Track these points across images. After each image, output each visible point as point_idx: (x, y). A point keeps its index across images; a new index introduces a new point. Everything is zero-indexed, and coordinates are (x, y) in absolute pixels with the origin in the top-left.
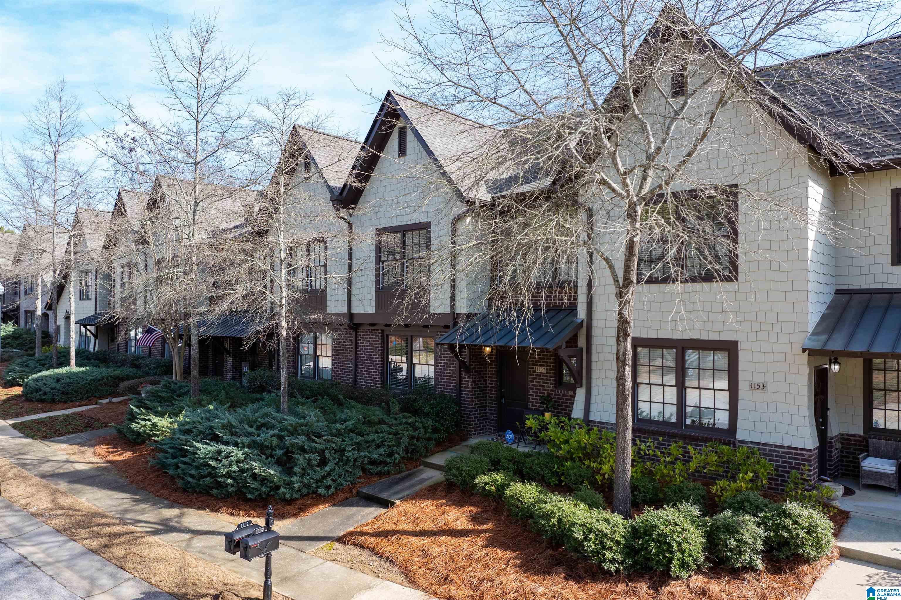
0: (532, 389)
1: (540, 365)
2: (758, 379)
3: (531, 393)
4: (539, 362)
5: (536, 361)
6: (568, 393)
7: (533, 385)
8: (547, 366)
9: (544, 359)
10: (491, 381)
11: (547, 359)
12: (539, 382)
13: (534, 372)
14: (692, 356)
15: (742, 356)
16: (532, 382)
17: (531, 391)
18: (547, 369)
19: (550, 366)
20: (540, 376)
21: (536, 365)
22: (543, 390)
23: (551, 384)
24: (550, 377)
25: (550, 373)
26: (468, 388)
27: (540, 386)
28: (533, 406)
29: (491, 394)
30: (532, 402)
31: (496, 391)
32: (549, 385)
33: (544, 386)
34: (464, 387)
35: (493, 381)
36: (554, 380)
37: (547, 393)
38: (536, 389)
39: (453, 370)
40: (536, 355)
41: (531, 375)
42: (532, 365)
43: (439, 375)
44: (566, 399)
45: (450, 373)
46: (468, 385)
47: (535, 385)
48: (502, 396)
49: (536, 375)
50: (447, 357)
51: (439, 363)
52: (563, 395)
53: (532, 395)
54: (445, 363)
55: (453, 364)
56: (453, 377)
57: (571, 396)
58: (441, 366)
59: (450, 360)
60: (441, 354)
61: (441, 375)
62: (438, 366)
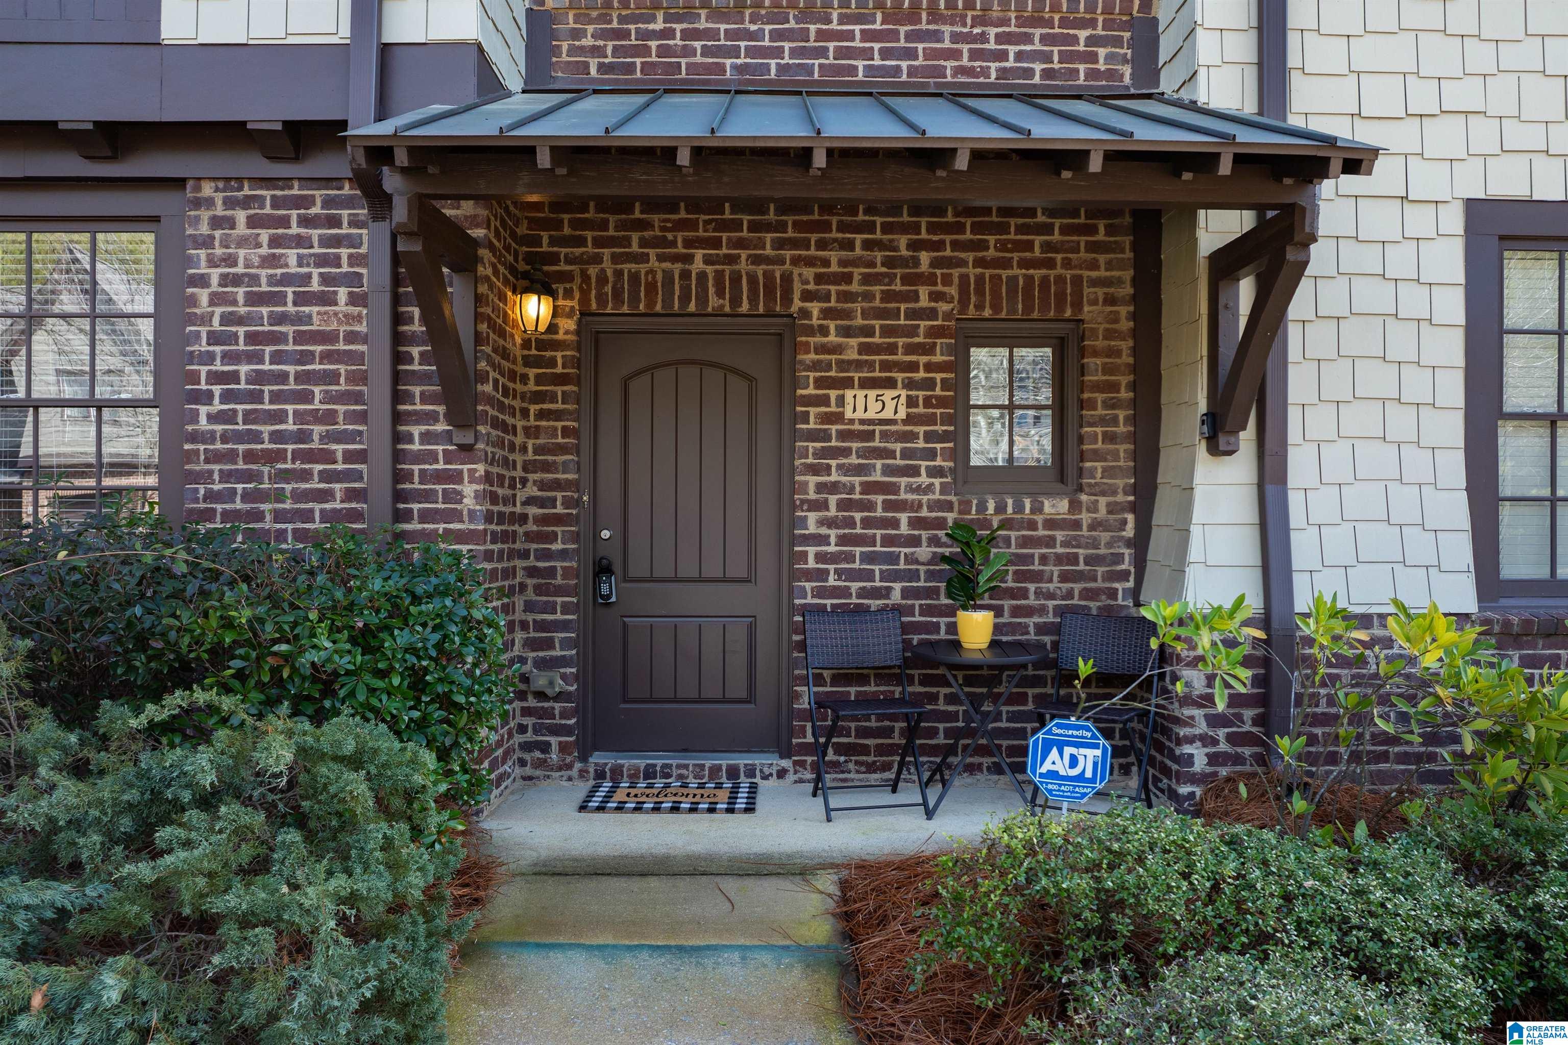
0: (817, 506)
1: (867, 384)
3: (812, 528)
4: (859, 365)
5: (844, 365)
6: (1037, 509)
7: (820, 488)
8: (910, 385)
9: (892, 349)
10: (542, 486)
11: (911, 349)
12: (859, 470)
13: (838, 418)
16: (814, 470)
17: (812, 517)
18: (911, 402)
19: (929, 384)
20: (869, 436)
21: (847, 383)
22: (889, 506)
23: (935, 472)
24: (929, 437)
25: (930, 420)
26: (456, 516)
27: (869, 488)
28: (820, 593)
29: (546, 555)
30: (819, 575)
31: (575, 537)
32: (924, 479)
33: (892, 489)
34: (425, 516)
35: (557, 485)
36: (952, 455)
37: (916, 523)
38: (843, 505)
39: (329, 417)
40: (847, 332)
41: (813, 436)
42: (819, 384)
43: (214, 457)
44: (1026, 542)
45: (303, 436)
46: (455, 497)
47: (833, 488)
48: (603, 569)
49: (844, 435)
50: (276, 338)
51: (216, 378)
52: (1006, 524)
53: (823, 540)
54: (259, 378)
55: (332, 378)
56: (329, 457)
57: (1051, 524)
58: (227, 397)
59: (305, 358)
60: (226, 320)
61: (231, 456)
62: (208, 397)
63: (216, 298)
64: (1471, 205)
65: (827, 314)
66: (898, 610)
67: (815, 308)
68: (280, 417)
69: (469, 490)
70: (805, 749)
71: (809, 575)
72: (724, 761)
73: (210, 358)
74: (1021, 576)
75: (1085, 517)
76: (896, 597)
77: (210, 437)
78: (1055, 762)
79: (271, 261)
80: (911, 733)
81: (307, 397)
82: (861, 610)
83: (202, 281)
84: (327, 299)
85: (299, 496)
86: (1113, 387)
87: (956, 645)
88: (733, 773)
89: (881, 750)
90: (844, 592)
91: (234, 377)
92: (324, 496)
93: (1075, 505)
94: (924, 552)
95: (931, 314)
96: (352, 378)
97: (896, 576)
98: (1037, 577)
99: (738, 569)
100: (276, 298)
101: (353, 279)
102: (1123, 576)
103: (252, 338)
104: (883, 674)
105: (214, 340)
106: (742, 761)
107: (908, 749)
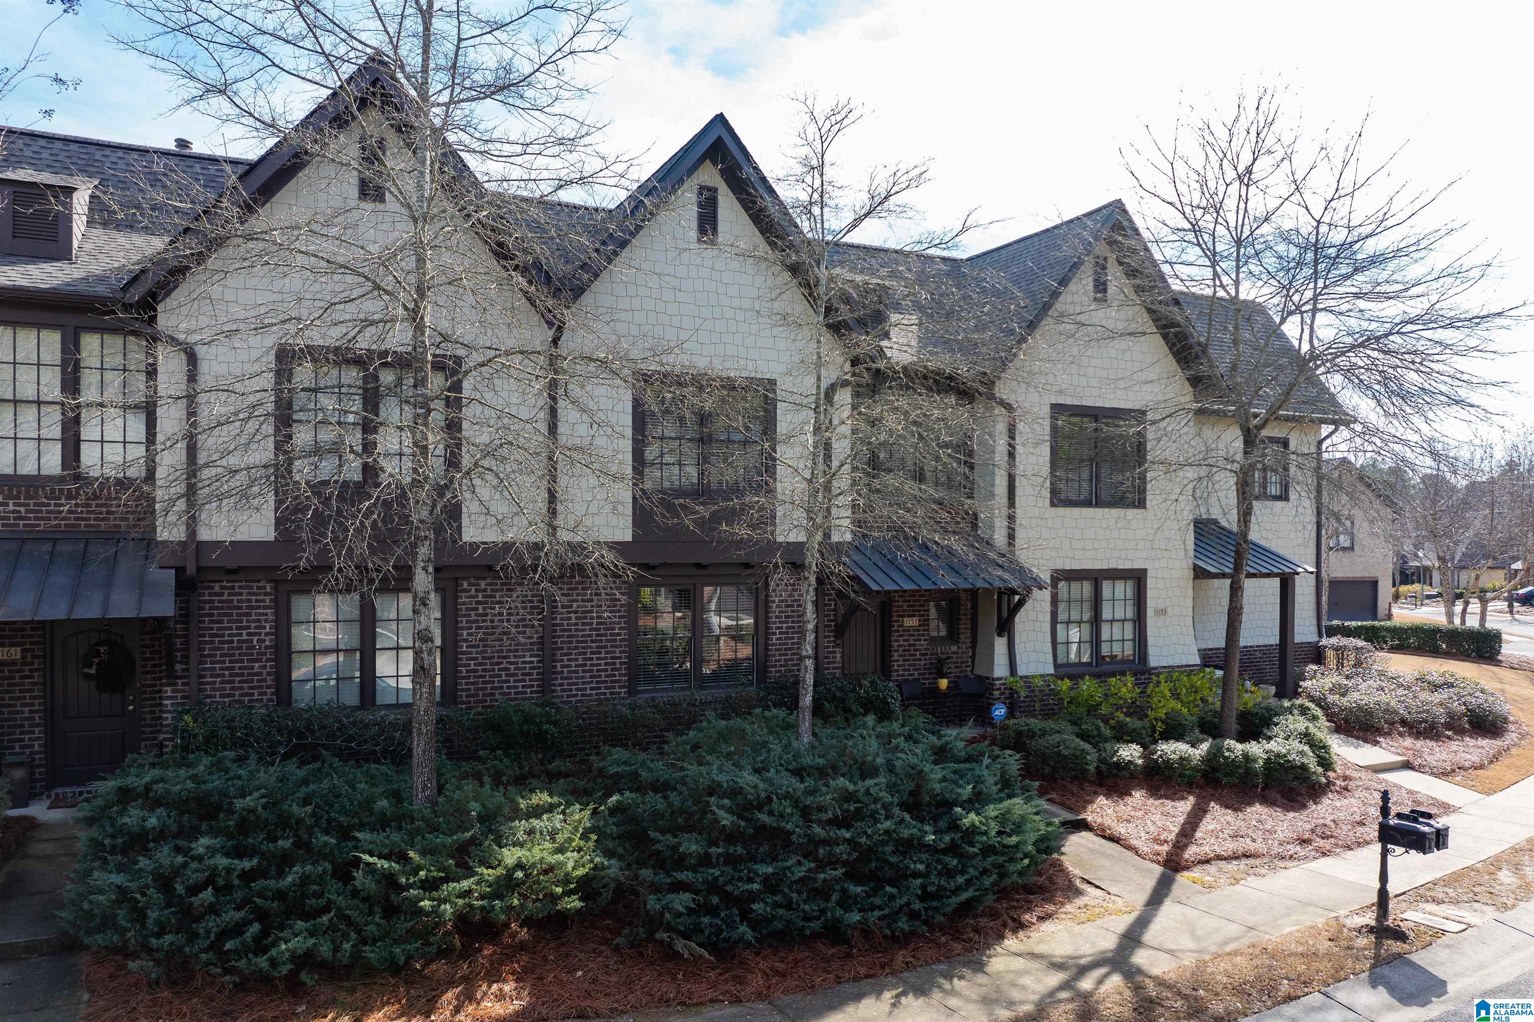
1: (909, 616)
2: (1161, 606)
3: (896, 658)
4: (908, 611)
5: (904, 611)
7: (898, 646)
9: (915, 606)
11: (919, 606)
12: (907, 641)
13: (902, 626)
14: (1106, 587)
15: (1150, 583)
16: (897, 641)
17: (896, 654)
18: (920, 620)
19: (924, 615)
20: (909, 631)
21: (903, 616)
22: (914, 650)
23: (925, 640)
24: (922, 630)
25: (924, 625)
26: (835, 662)
27: (910, 645)
28: (898, 675)
30: (898, 671)
32: (922, 642)
34: (828, 663)
36: (927, 635)
37: (920, 654)
38: (904, 651)
40: (904, 601)
41: (896, 631)
42: (898, 616)
43: (777, 650)
47: (901, 646)
49: (904, 631)
50: (793, 617)
51: (777, 628)
52: (943, 653)
53: (898, 661)
54: (788, 628)
57: (953, 653)
58: (780, 633)
60: (780, 612)
61: (781, 649)
62: (775, 634)
66: (918, 679)
68: (793, 638)
69: (838, 655)
71: (895, 671)
73: (775, 623)
75: (960, 651)
76: (918, 675)
77: (775, 644)
78: (997, 713)
79: (790, 596)
83: (774, 602)
86: (966, 614)
87: (938, 688)
90: (904, 675)
91: (781, 628)
93: (958, 648)
94: (927, 662)
95: (924, 596)
97: (916, 670)
100: (792, 606)
102: (968, 666)
103: (786, 617)
105: (777, 617)
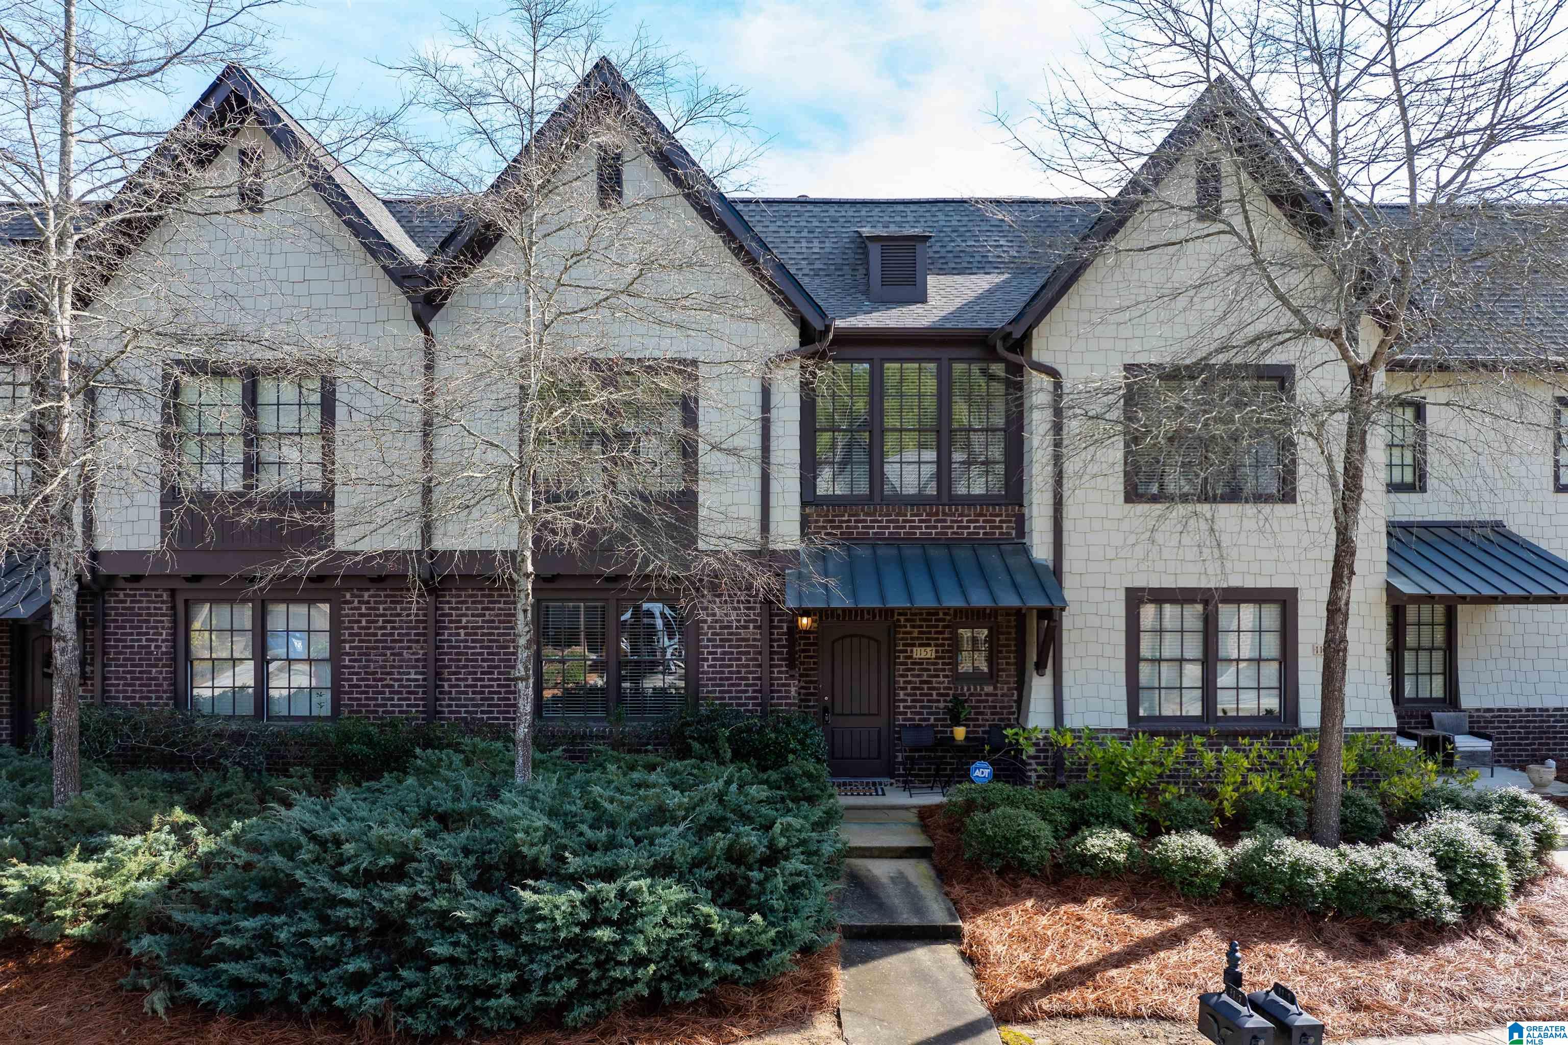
0: (905, 689)
1: (921, 645)
3: (901, 697)
5: (913, 639)
6: (982, 689)
8: (936, 646)
9: (929, 633)
10: (806, 682)
11: (936, 633)
13: (911, 657)
15: (1303, 608)
16: (902, 676)
19: (943, 645)
20: (921, 664)
21: (914, 645)
23: (945, 676)
24: (943, 664)
25: (943, 658)
26: (788, 698)
27: (922, 682)
29: (806, 707)
30: (905, 713)
31: (817, 700)
32: (942, 679)
33: (930, 682)
34: (779, 698)
35: (811, 682)
36: (951, 670)
37: (938, 695)
38: (913, 688)
39: (747, 666)
40: (913, 627)
41: (902, 664)
42: (905, 645)
44: (978, 701)
45: (739, 672)
46: (788, 692)
47: (909, 682)
48: (826, 710)
49: (913, 663)
50: (730, 640)
51: (709, 653)
52: (971, 695)
53: (905, 701)
54: (724, 653)
55: (748, 653)
56: (747, 679)
57: (987, 695)
59: (739, 646)
60: (713, 634)
61: (714, 679)
62: (707, 660)
63: (709, 628)
64: (1127, 589)
65: (907, 620)
66: (932, 726)
67: (902, 618)
68: (731, 666)
69: (793, 689)
70: (900, 775)
71: (901, 713)
72: (870, 780)
73: (707, 647)
74: (977, 713)
75: (999, 692)
76: (932, 721)
77: (707, 673)
79: (727, 615)
80: (937, 770)
81: (740, 659)
82: (919, 726)
83: (705, 621)
84: (746, 627)
85: (737, 692)
86: (1008, 646)
87: (953, 739)
88: (874, 784)
89: (927, 776)
90: (913, 719)
91: (715, 653)
92: (746, 691)
93: (995, 688)
94: (942, 705)
95: (943, 620)
96: (755, 653)
97: (932, 714)
98: (982, 713)
99: (874, 710)
100: (730, 627)
101: (755, 621)
103: (721, 640)
104: (927, 749)
105: (709, 640)
106: (877, 780)
107: (936, 776)
